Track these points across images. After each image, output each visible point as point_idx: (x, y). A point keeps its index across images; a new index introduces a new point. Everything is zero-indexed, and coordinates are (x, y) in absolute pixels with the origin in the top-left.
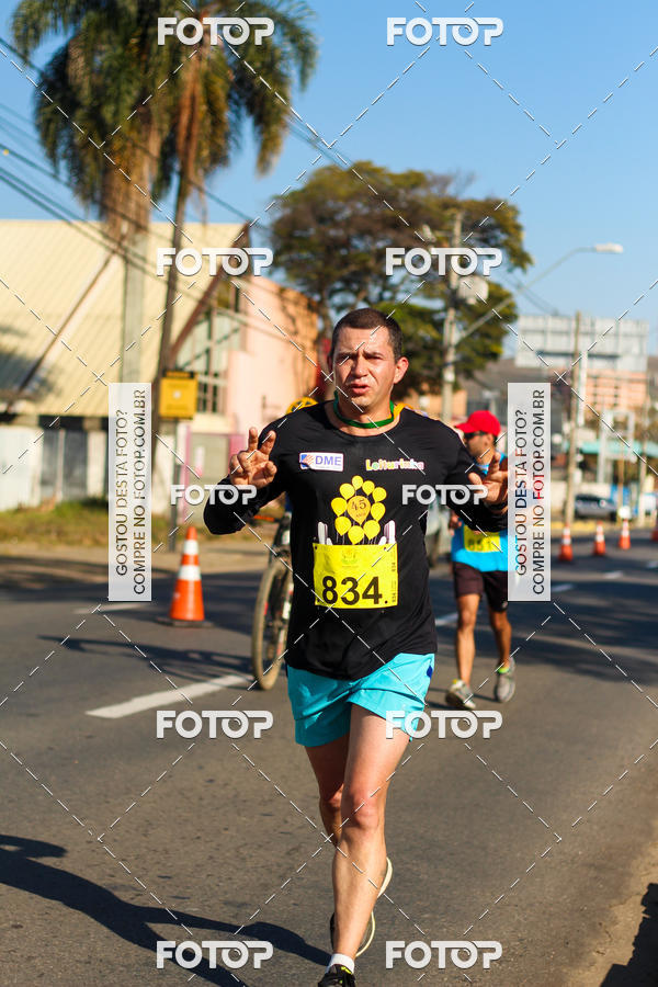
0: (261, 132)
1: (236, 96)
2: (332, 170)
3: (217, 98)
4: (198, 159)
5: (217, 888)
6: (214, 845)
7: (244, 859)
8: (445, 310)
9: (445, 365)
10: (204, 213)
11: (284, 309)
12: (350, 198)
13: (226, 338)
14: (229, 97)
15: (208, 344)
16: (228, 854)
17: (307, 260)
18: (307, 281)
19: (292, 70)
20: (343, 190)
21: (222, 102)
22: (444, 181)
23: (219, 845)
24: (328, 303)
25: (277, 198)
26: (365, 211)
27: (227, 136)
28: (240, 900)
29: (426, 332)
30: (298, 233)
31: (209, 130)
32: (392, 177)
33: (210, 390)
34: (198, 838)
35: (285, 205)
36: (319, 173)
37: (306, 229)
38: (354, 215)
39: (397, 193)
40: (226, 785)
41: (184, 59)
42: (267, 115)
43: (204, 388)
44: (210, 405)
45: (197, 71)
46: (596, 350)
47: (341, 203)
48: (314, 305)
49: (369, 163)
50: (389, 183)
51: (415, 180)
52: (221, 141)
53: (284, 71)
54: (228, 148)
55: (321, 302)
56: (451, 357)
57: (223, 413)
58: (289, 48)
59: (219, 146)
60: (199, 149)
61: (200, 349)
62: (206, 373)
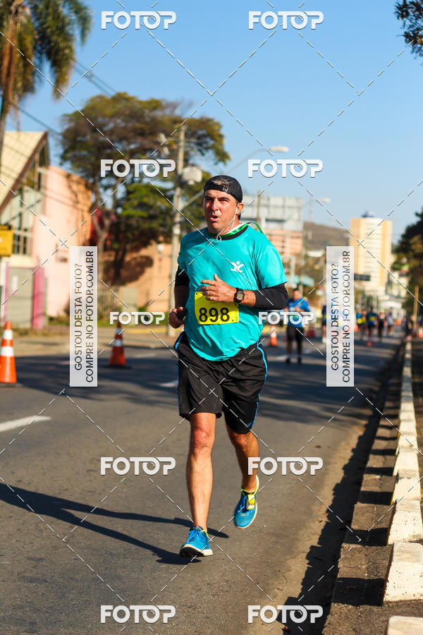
0: (56, 72)
1: (39, 48)
2: (101, 98)
3: (27, 49)
4: (15, 89)
5: (22, 549)
6: (21, 521)
7: (41, 530)
8: (174, 189)
9: (174, 224)
10: (19, 124)
11: (70, 187)
12: (113, 116)
13: (32, 206)
14: (35, 48)
15: (20, 210)
16: (30, 527)
17: (85, 156)
18: (85, 170)
19: (75, 31)
20: (109, 111)
21: (30, 52)
22: (174, 106)
23: (24, 521)
24: (98, 184)
25: (66, 115)
26: (123, 125)
27: (33, 74)
28: (38, 556)
29: (161, 204)
30: (79, 139)
31: (22, 70)
32: (141, 102)
33: (22, 240)
34: (11, 517)
35: (71, 120)
36: (93, 100)
37: (84, 136)
38: (115, 127)
39: (143, 113)
40: (30, 483)
41: (5, 23)
42: (60, 60)
43: (17, 238)
44: (21, 250)
45: (14, 31)
46: (271, 216)
47: (107, 119)
48: (89, 185)
49: (125, 94)
50: (139, 106)
51: (155, 105)
52: (30, 77)
53: (71, 32)
54: (34, 82)
55: (94, 183)
56: (178, 219)
57: (30, 255)
58: (74, 17)
59: (28, 80)
60: (16, 82)
61: (15, 213)
62: (19, 229)
